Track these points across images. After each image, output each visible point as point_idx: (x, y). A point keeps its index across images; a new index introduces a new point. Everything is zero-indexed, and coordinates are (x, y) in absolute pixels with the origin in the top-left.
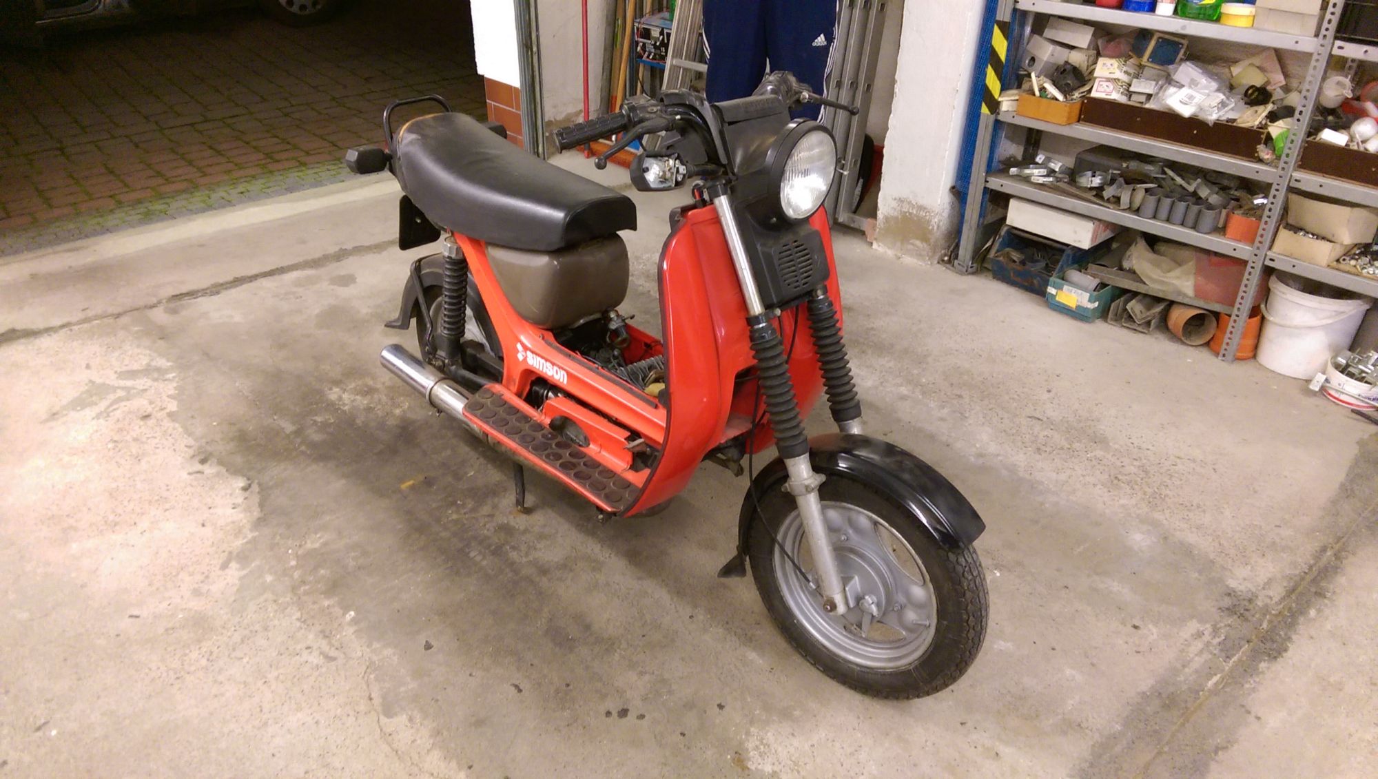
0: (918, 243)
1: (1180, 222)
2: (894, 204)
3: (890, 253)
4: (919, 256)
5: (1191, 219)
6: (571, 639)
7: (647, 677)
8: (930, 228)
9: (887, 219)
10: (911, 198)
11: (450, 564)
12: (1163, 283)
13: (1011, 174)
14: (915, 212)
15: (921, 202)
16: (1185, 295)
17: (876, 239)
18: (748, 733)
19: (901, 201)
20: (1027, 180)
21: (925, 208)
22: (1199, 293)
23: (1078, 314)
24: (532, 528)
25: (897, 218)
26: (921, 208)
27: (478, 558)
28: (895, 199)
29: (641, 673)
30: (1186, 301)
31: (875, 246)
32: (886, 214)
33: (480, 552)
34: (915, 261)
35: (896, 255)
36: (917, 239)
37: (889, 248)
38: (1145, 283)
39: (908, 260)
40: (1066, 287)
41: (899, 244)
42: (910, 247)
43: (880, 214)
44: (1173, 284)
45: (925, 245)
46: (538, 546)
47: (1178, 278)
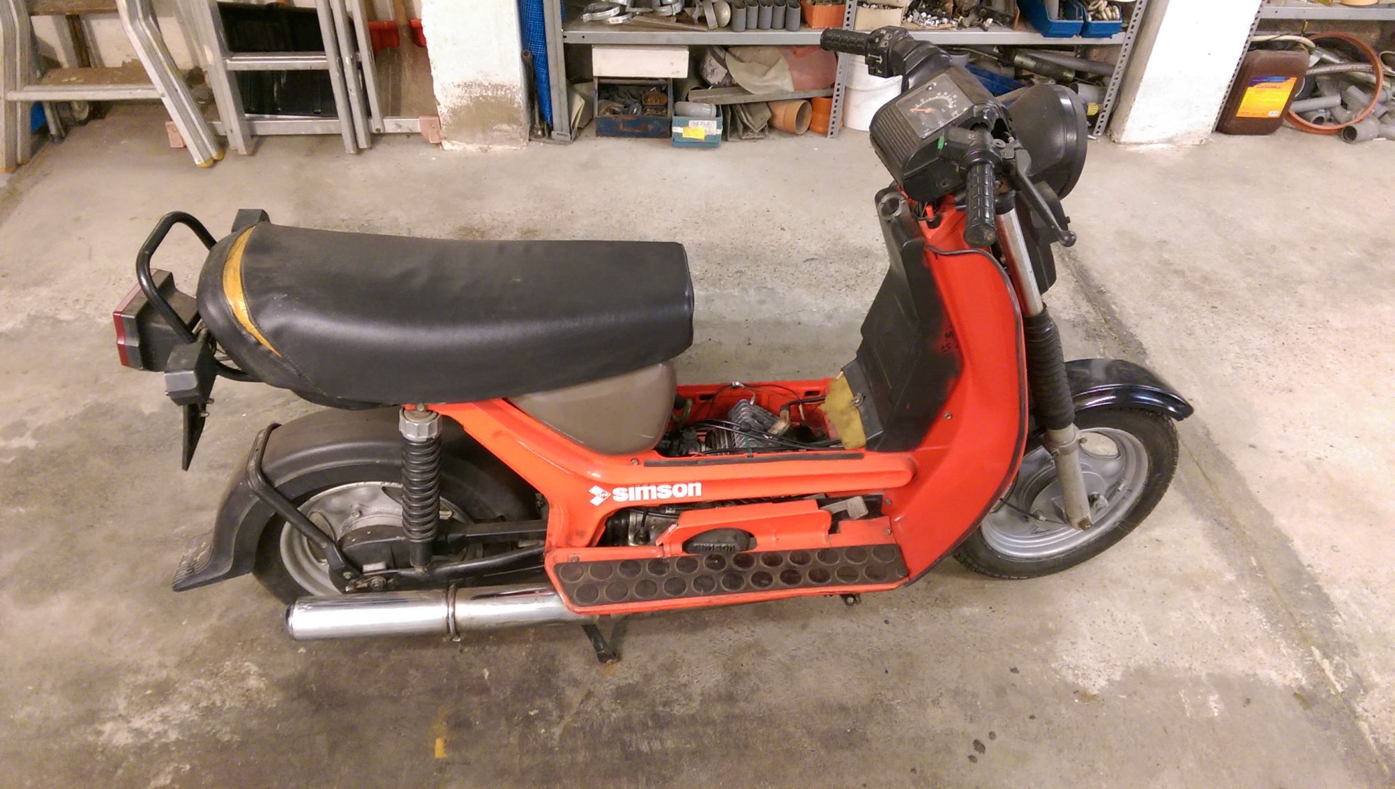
0: (505, 127)
1: (769, 26)
2: (459, 92)
3: (472, 148)
4: (512, 140)
5: (779, 21)
6: (852, 730)
7: (943, 702)
8: (516, 105)
9: (454, 112)
10: (481, 79)
11: (643, 779)
12: (767, 87)
13: (584, 21)
14: (490, 94)
15: (495, 81)
16: (788, 92)
17: (445, 138)
18: (1056, 672)
19: (467, 86)
20: (601, 23)
21: (503, 86)
22: (798, 86)
23: (707, 144)
24: (646, 669)
25: (468, 106)
26: (496, 87)
27: (657, 745)
28: (459, 86)
29: (936, 702)
30: (789, 97)
31: (447, 145)
32: (451, 106)
33: (650, 740)
34: (507, 147)
35: (480, 148)
36: (502, 122)
37: (467, 143)
38: (750, 93)
39: (497, 149)
40: (691, 122)
41: (480, 135)
42: (496, 134)
43: (442, 110)
44: (774, 85)
45: (515, 127)
46: (683, 679)
47: (776, 78)
